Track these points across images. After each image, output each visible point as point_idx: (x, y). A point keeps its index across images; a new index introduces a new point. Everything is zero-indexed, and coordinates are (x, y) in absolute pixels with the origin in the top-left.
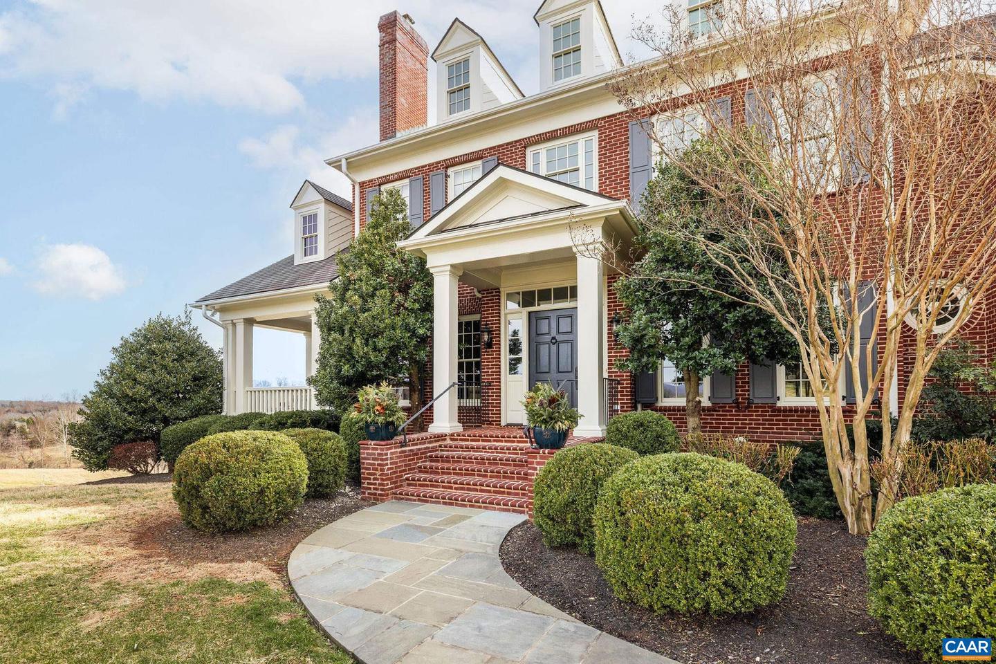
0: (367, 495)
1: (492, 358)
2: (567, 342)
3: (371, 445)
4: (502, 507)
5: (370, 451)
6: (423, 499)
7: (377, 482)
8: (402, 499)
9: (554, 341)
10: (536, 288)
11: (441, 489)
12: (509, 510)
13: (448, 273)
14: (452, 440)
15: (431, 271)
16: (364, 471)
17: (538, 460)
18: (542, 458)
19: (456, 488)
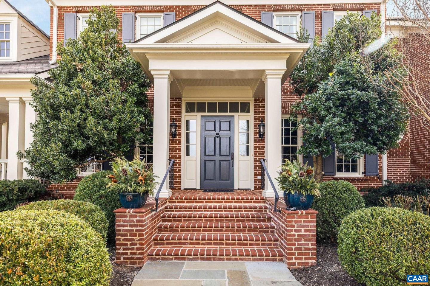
0: (122, 260)
1: (175, 144)
2: (226, 137)
3: (129, 212)
4: (257, 257)
5: (128, 219)
6: (181, 257)
7: (135, 247)
8: (158, 259)
9: (218, 136)
10: (207, 101)
11: (189, 246)
12: (263, 259)
13: (167, 76)
14: (170, 202)
15: (153, 73)
16: (119, 237)
17: (296, 219)
18: (299, 217)
19: (203, 244)
